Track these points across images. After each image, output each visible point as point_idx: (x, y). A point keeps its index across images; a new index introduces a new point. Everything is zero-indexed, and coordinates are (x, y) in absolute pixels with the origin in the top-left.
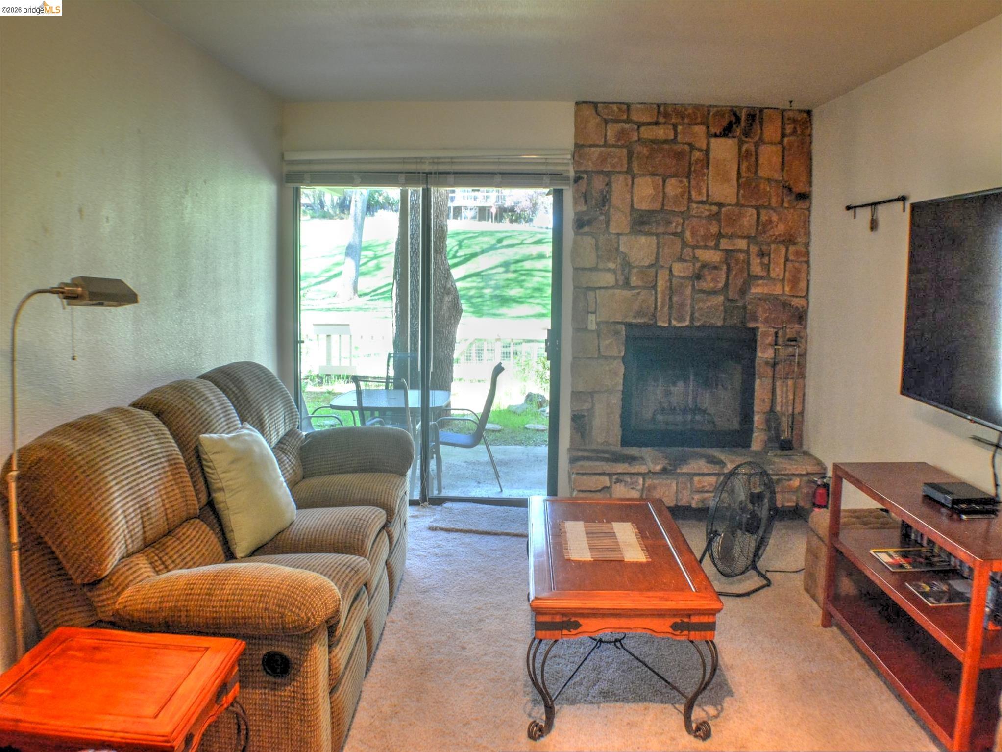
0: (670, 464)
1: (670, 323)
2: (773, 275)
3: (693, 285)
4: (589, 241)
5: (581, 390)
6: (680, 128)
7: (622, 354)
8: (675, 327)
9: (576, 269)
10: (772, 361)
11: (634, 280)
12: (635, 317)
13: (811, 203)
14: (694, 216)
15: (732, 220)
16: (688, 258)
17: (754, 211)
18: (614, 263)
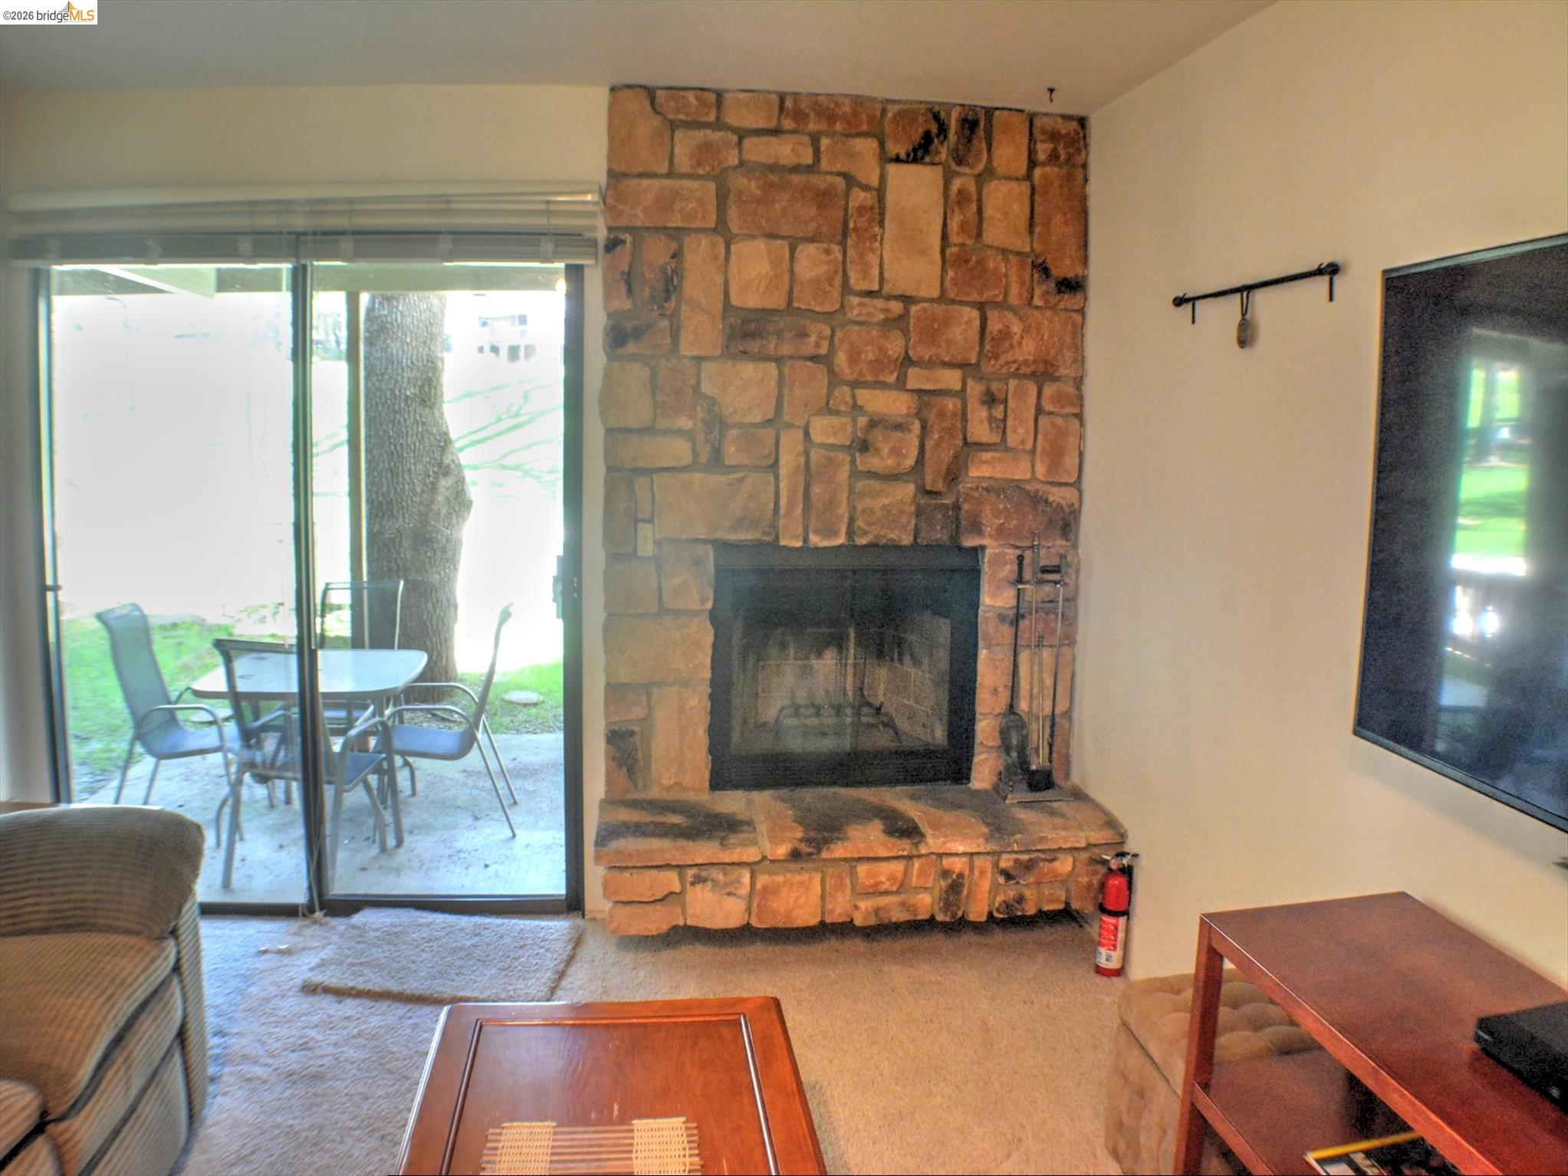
0: (808, 841)
1: (806, 540)
2: (1012, 440)
3: (853, 462)
4: (637, 372)
5: (624, 680)
6: (825, 142)
7: (709, 605)
8: (817, 549)
9: (609, 431)
10: (1012, 613)
11: (732, 453)
12: (734, 528)
13: (1086, 299)
14: (858, 323)
15: (932, 333)
16: (842, 408)
17: (975, 314)
18: (691, 417)
